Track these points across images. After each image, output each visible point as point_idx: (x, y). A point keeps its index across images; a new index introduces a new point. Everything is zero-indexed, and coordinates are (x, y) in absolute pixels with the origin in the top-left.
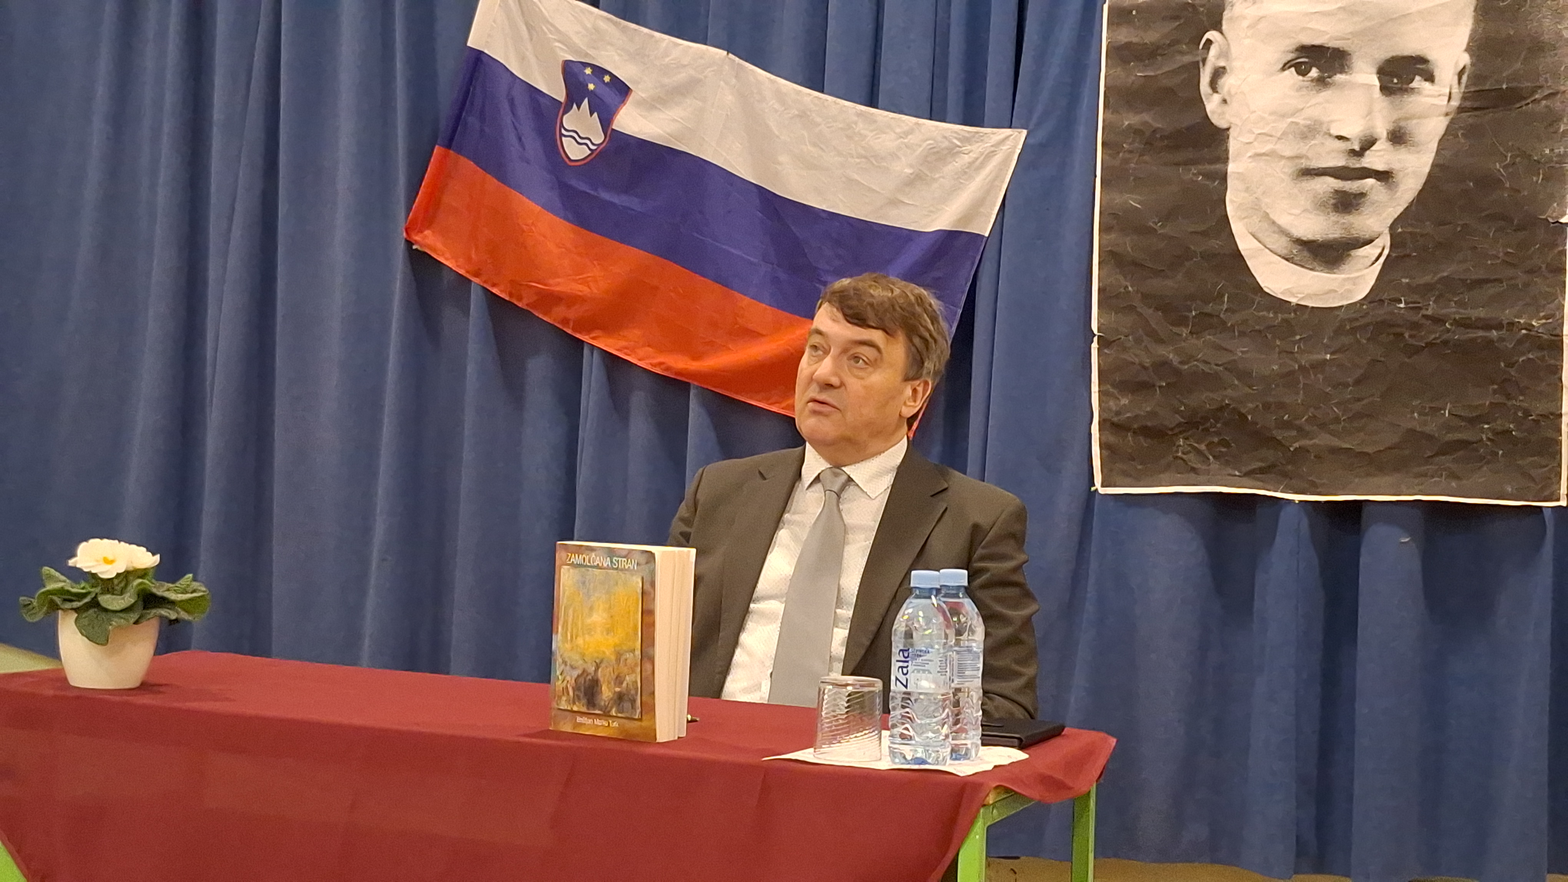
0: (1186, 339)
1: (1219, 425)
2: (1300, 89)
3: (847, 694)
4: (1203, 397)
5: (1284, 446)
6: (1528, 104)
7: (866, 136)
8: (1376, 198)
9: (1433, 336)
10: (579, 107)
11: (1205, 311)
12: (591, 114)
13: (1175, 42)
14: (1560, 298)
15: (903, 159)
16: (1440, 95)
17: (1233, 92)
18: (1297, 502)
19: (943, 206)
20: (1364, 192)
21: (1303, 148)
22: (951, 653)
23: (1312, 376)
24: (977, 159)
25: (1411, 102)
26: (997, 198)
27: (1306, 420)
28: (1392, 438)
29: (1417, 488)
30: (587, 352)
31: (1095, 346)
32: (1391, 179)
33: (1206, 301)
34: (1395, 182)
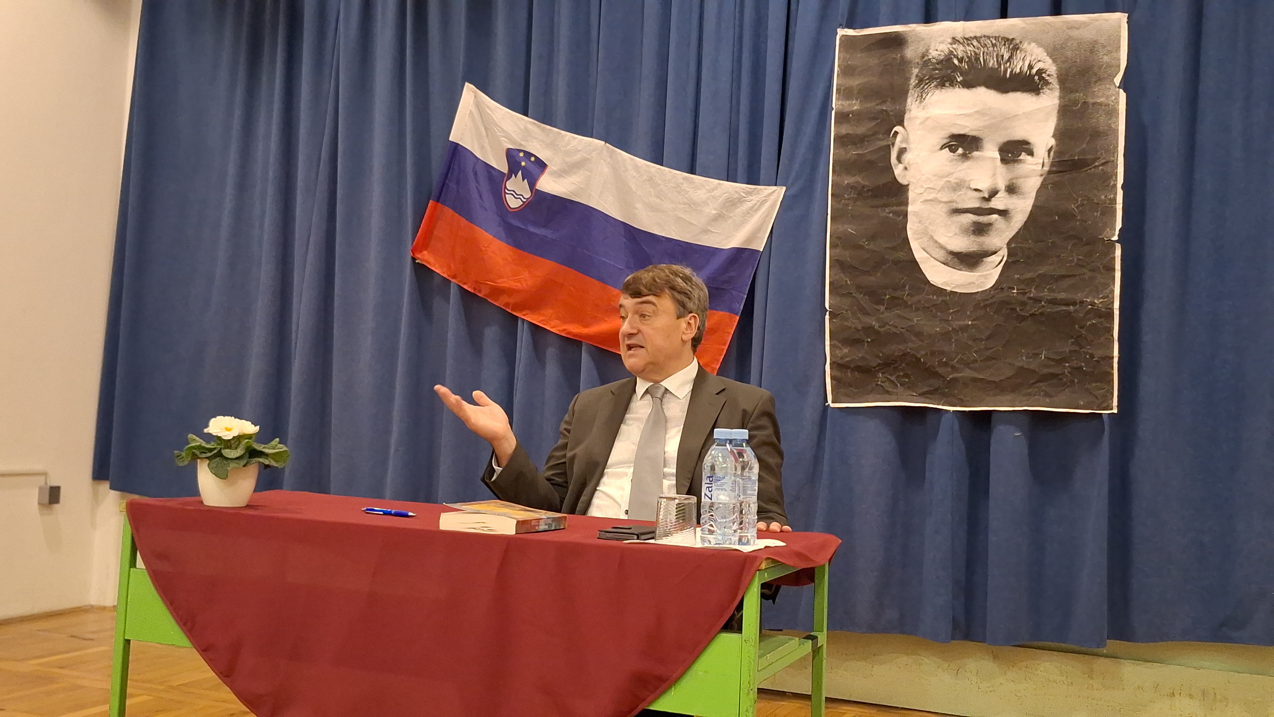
0: (883, 312)
1: (904, 365)
2: (951, 161)
4: (894, 347)
5: (943, 377)
6: (1091, 169)
7: (689, 192)
8: (998, 226)
9: (1033, 311)
10: (516, 177)
11: (895, 295)
12: (523, 180)
13: (875, 133)
14: (1112, 287)
15: (710, 204)
16: (1037, 164)
17: (911, 162)
18: (951, 411)
19: (735, 233)
20: (991, 222)
21: (954, 197)
23: (960, 335)
24: (756, 204)
25: (1019, 168)
26: (768, 228)
27: (957, 361)
28: (1009, 373)
29: (1025, 403)
30: (520, 323)
31: (827, 317)
32: (1007, 215)
33: (895, 289)
34: (1010, 216)
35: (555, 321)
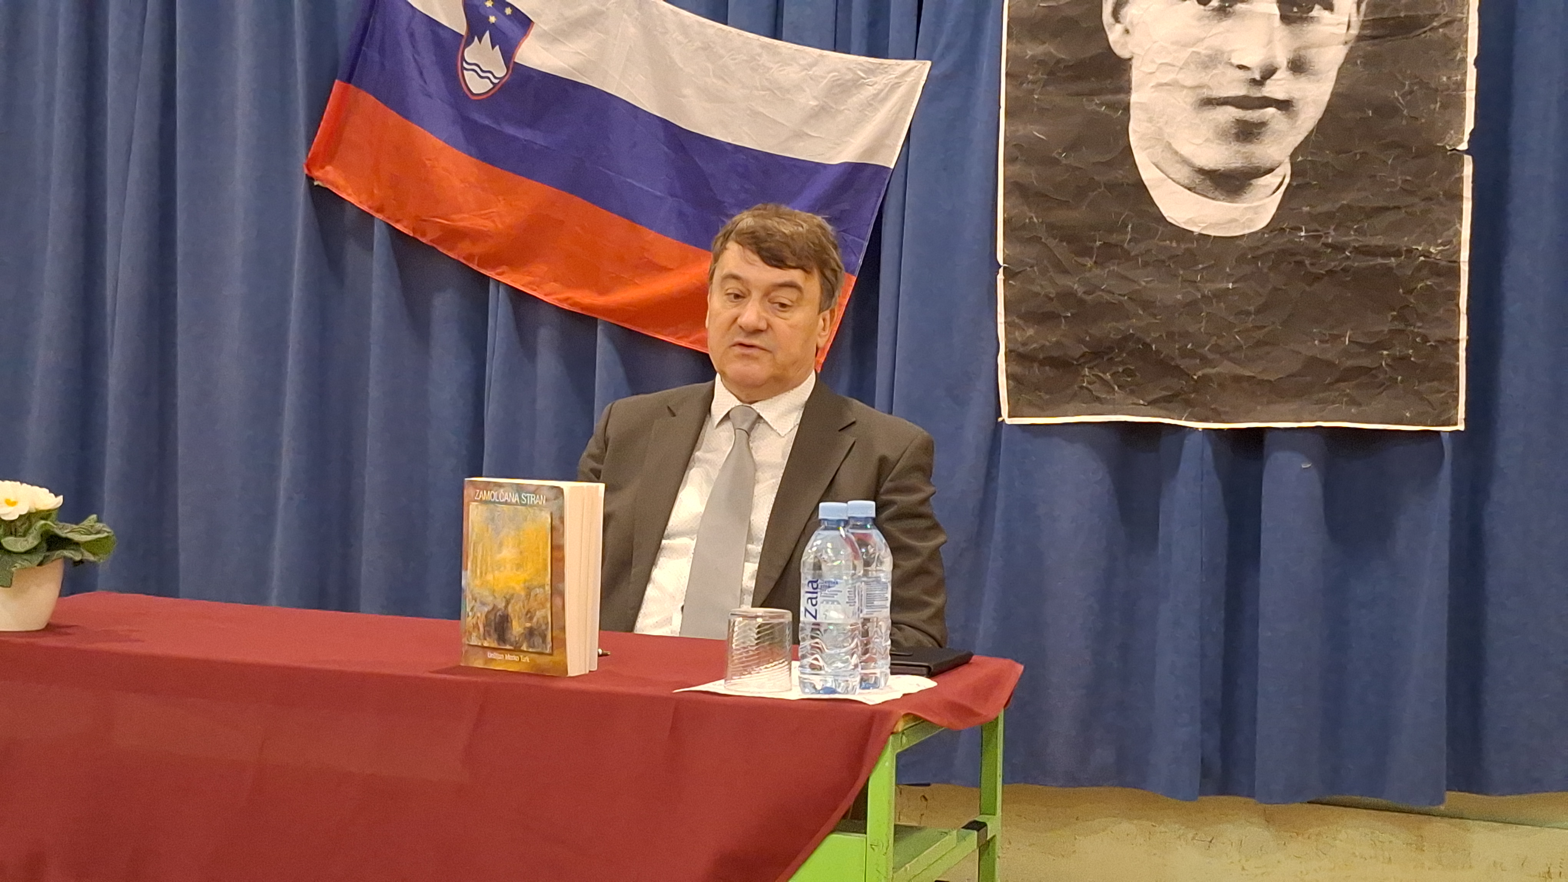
0: (1090, 269)
1: (1124, 355)
2: (1200, 19)
3: (757, 626)
4: (1108, 327)
5: (1188, 375)
6: (1425, 32)
7: (772, 68)
8: (1277, 127)
9: (1333, 264)
10: (480, 40)
11: (1110, 241)
12: (493, 47)
14: (1458, 226)
15: (808, 91)
16: (1338, 24)
17: (1135, 21)
18: (1200, 430)
19: (848, 138)
20: (1265, 121)
21: (1204, 78)
22: (859, 584)
23: (1215, 305)
24: (882, 90)
25: (1311, 31)
26: (903, 129)
27: (1209, 350)
28: (1294, 366)
29: (1318, 415)
30: (492, 287)
31: (1000, 277)
32: (1291, 109)
33: (1111, 231)
34: (1294, 111)
35: (552, 283)
